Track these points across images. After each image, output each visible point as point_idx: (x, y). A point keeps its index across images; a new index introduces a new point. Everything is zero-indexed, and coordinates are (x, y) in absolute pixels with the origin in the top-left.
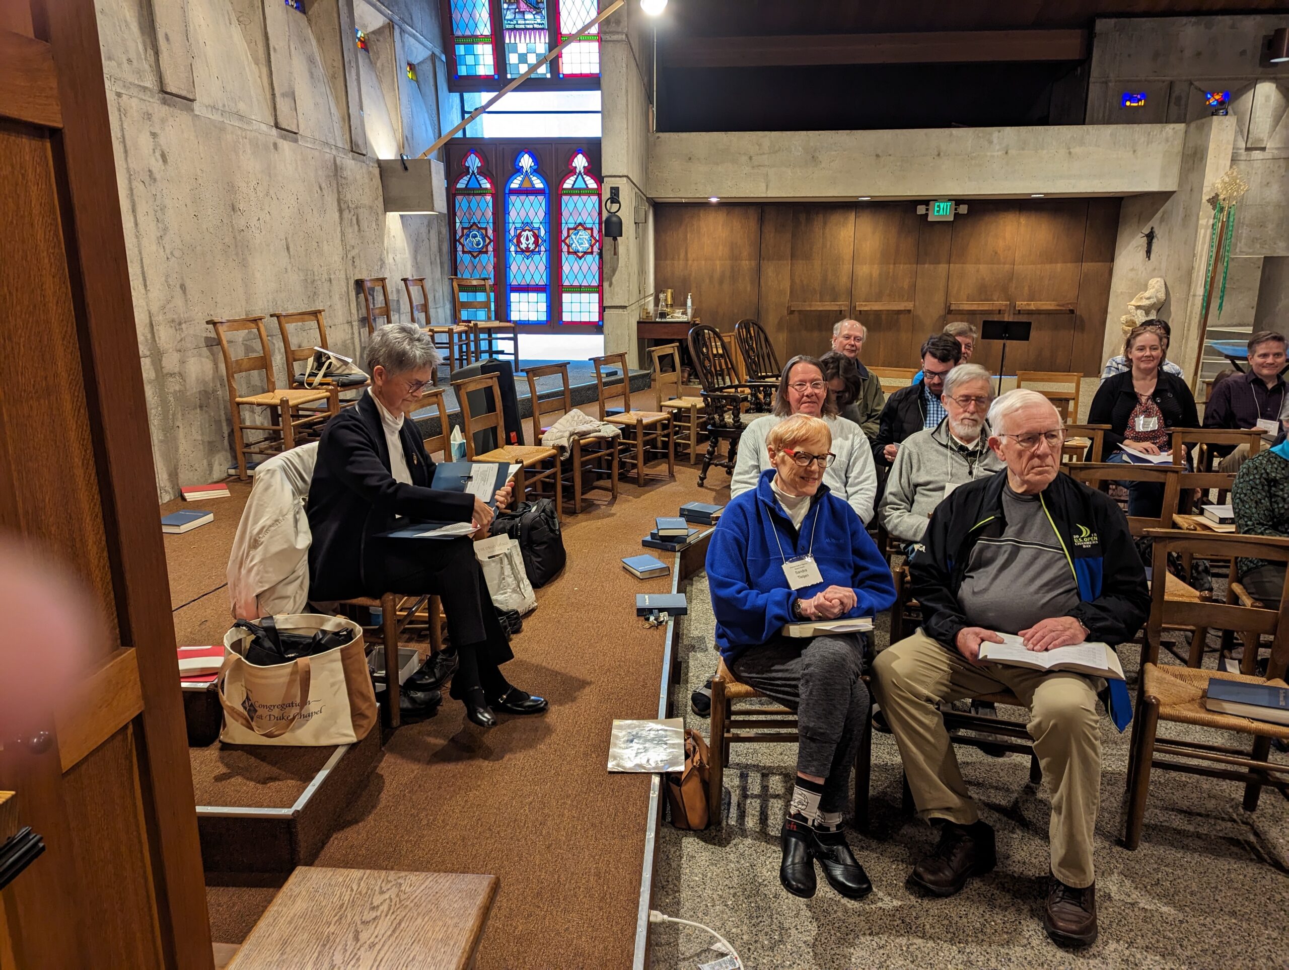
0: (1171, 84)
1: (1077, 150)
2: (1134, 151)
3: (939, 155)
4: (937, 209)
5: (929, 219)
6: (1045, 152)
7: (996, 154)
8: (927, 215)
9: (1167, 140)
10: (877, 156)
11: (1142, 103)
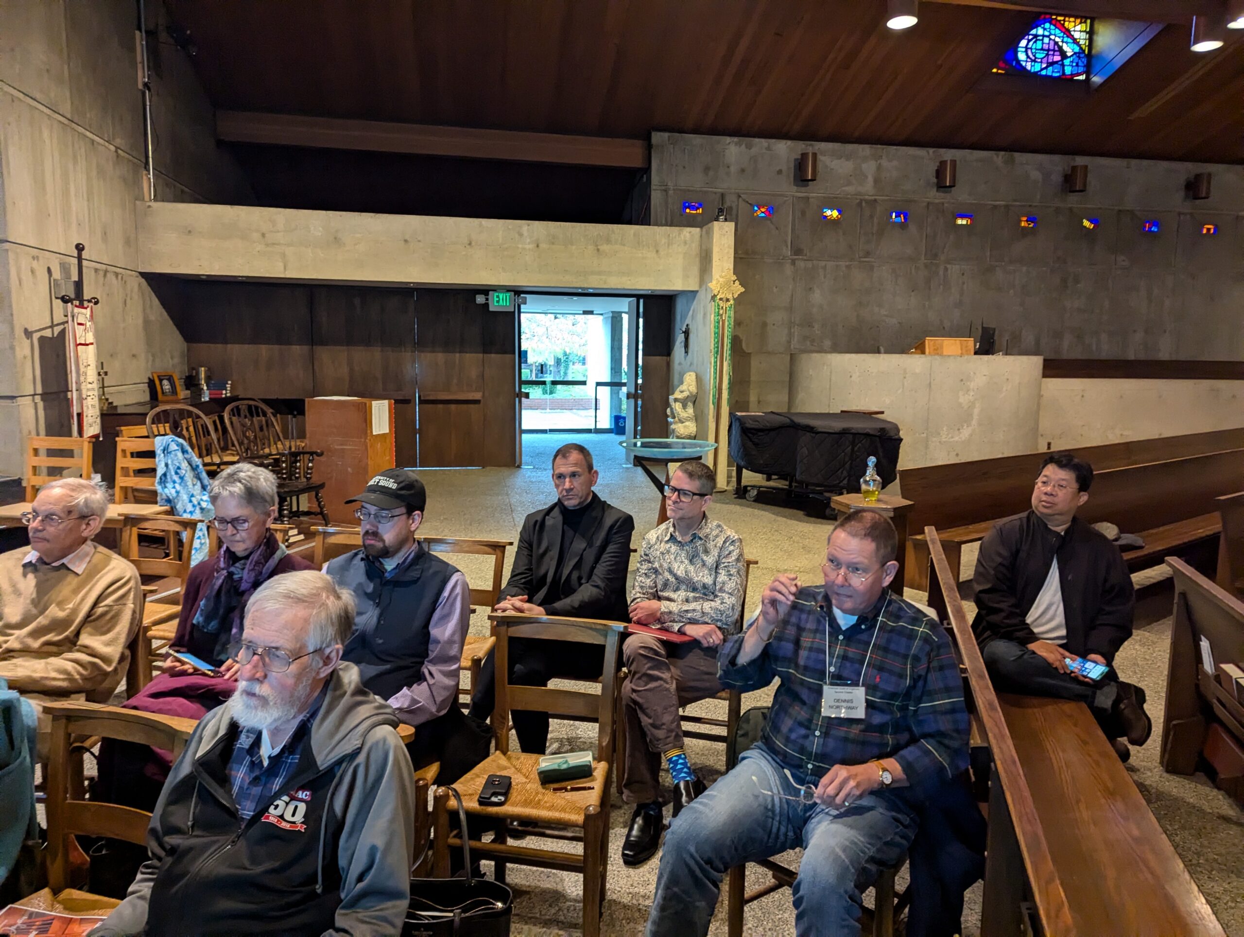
0: (723, 196)
1: (604, 247)
2: (657, 251)
3: (470, 244)
4: (496, 299)
5: (491, 309)
6: (574, 247)
7: (527, 247)
8: (486, 305)
9: (685, 243)
10: (406, 241)
11: (700, 211)
